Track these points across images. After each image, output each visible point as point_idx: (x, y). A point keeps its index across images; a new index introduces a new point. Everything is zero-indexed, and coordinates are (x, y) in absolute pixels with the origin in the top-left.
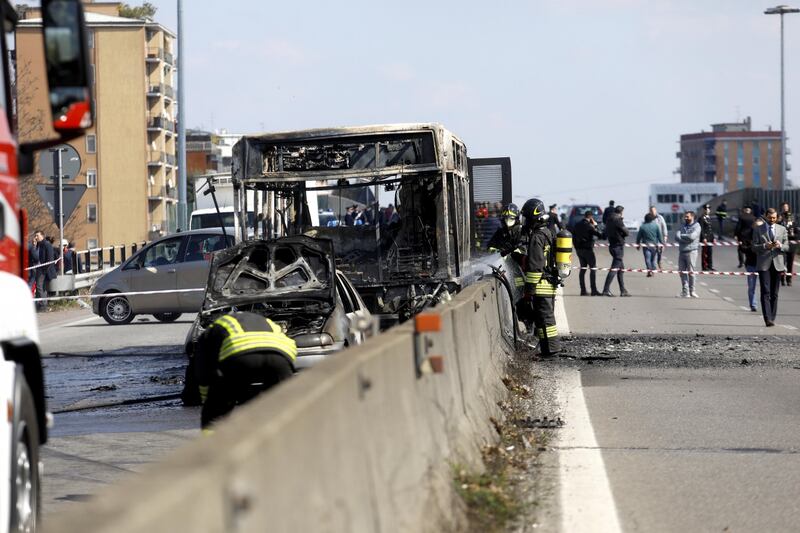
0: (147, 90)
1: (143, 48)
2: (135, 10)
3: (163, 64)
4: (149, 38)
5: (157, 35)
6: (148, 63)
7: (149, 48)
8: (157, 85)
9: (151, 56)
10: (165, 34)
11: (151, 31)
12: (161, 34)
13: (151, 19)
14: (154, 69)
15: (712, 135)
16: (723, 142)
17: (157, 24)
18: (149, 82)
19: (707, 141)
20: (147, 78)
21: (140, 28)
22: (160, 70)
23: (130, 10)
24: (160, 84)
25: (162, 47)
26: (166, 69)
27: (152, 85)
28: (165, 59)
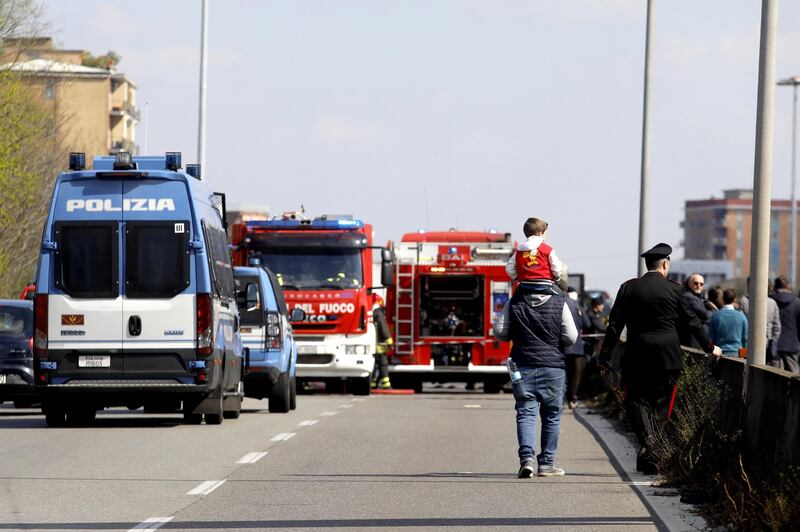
0: (109, 146)
1: (107, 100)
2: (99, 59)
3: (126, 117)
4: (113, 89)
5: (121, 86)
6: (111, 116)
7: (113, 100)
8: (120, 140)
9: (115, 109)
10: (130, 85)
11: (115, 83)
12: (125, 85)
13: (115, 70)
14: (117, 123)
15: (723, 202)
16: (736, 211)
17: (123, 75)
18: (112, 137)
19: (717, 210)
20: (109, 133)
21: (105, 79)
22: (123, 124)
23: (93, 59)
24: (124, 140)
25: (126, 99)
26: (129, 123)
27: (115, 140)
28: (129, 112)
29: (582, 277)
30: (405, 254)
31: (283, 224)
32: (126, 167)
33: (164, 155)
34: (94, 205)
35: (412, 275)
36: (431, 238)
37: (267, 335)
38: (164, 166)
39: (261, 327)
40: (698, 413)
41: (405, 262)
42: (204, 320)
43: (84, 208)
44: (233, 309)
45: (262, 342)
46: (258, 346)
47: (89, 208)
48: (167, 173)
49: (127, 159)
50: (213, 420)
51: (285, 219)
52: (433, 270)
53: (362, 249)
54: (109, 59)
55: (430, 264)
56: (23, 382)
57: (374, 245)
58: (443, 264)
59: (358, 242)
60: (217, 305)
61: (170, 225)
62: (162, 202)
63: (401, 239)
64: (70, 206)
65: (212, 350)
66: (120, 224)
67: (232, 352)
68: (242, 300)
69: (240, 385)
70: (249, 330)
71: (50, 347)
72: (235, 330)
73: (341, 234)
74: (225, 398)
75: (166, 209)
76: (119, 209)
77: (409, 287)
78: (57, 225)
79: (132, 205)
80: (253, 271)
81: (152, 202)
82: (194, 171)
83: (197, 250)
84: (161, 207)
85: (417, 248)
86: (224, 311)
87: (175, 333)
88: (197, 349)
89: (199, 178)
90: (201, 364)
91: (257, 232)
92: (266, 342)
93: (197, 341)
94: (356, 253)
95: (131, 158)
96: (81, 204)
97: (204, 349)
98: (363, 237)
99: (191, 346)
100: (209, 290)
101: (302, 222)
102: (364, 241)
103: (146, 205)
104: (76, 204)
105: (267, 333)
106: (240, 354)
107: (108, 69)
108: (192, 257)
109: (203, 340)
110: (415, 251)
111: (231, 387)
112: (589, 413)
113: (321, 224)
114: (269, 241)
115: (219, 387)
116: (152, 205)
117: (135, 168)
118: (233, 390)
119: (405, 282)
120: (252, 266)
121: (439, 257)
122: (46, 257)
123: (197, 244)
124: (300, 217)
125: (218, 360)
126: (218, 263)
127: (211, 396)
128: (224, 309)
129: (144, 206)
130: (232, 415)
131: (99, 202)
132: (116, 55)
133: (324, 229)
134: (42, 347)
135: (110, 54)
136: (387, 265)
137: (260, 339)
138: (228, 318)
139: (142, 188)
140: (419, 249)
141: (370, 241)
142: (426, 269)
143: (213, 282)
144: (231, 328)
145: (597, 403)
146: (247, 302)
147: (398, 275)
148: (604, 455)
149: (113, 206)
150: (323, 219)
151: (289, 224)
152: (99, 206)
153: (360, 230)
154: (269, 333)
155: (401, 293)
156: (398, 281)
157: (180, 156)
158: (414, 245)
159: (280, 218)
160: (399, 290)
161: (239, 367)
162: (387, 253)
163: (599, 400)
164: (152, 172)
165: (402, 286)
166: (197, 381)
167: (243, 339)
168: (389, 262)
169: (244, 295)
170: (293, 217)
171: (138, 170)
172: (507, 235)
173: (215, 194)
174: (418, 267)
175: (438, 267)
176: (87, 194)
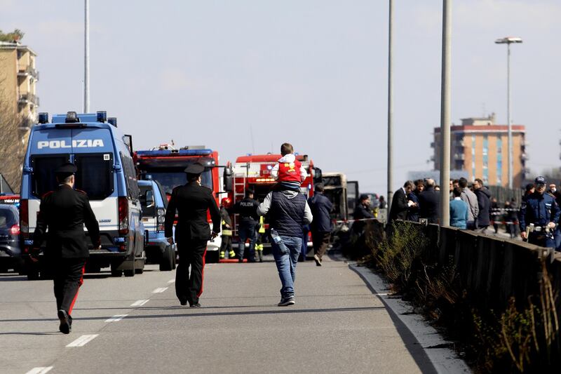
0: (18, 98)
1: (15, 66)
2: (8, 35)
3: (29, 77)
4: (19, 57)
5: (25, 55)
6: (18, 77)
7: (19, 65)
8: (26, 93)
9: (21, 71)
10: (31, 53)
11: (20, 52)
12: (28, 53)
13: (20, 43)
14: (23, 81)
15: (462, 128)
16: (471, 134)
17: (26, 46)
18: (19, 92)
19: (457, 134)
20: (17, 88)
21: (14, 49)
22: (27, 82)
23: (3, 35)
24: (28, 93)
25: (29, 64)
26: (31, 81)
27: (21, 94)
28: (31, 73)
29: (356, 183)
30: (239, 170)
31: (160, 153)
32: (74, 121)
33: (96, 113)
34: (55, 144)
35: (244, 184)
36: (256, 160)
37: (158, 223)
38: (96, 120)
39: (154, 217)
40: (412, 253)
41: (238, 176)
42: (123, 213)
43: (49, 147)
44: (139, 207)
45: (155, 227)
46: (153, 229)
47: (52, 146)
48: (98, 124)
49: (74, 116)
50: (129, 273)
51: (161, 149)
52: (258, 180)
53: (212, 168)
54: (16, 35)
55: (255, 176)
56: (7, 255)
57: (219, 165)
58: (264, 176)
59: (209, 163)
60: (130, 203)
61: (100, 156)
62: (95, 141)
63: (235, 160)
64: (40, 145)
65: (128, 231)
66: (71, 156)
67: (139, 232)
68: (143, 200)
69: (143, 253)
70: (146, 220)
71: (30, 232)
72: (140, 219)
73: (198, 159)
74: (136, 260)
75: (98, 146)
76: (70, 146)
77: (242, 192)
78: (32, 157)
79: (78, 143)
80: (148, 183)
81: (90, 142)
82: (113, 121)
83: (118, 170)
84: (95, 145)
85: (247, 166)
86: (134, 208)
87: (106, 221)
88: (119, 230)
89: (116, 126)
90: (122, 239)
91: (144, 158)
92: (157, 227)
93: (119, 225)
94: (209, 171)
95: (76, 115)
96: (47, 144)
97: (123, 230)
98: (212, 160)
99: (116, 228)
100: (125, 195)
101: (173, 151)
102: (213, 163)
103: (86, 143)
104: (43, 144)
105: (157, 221)
106: (143, 234)
107: (15, 42)
108: (115, 175)
109: (123, 225)
110: (246, 168)
111: (138, 254)
112: (358, 266)
113: (185, 152)
114: (151, 164)
115: (133, 253)
116: (90, 144)
117: (79, 121)
118: (139, 256)
119: (239, 189)
120: (147, 179)
121: (261, 172)
122: (26, 177)
123: (118, 167)
124: (171, 148)
125: (132, 237)
126: (130, 178)
127: (127, 259)
128: (134, 206)
129: (85, 144)
130: (140, 271)
131: (58, 143)
132: (20, 32)
133: (187, 155)
134: (25, 231)
135: (16, 31)
136: (228, 177)
137: (153, 225)
138: (136, 211)
139: (83, 133)
140: (248, 167)
141: (217, 162)
142: (253, 180)
143: (128, 189)
144: (138, 218)
145: (364, 261)
146: (146, 201)
147: (235, 184)
148: (364, 284)
149: (66, 145)
150: (186, 149)
151: (164, 153)
152: (57, 145)
153: (210, 155)
154: (159, 221)
155: (237, 196)
156: (235, 188)
157: (105, 114)
158: (245, 164)
159: (158, 149)
160: (235, 194)
161: (143, 242)
162: (228, 170)
163: (365, 259)
164: (89, 124)
165: (237, 191)
166: (120, 250)
167: (145, 225)
168: (229, 175)
169: (144, 197)
170: (166, 148)
171: (80, 123)
172: (306, 156)
173: (126, 135)
174: (247, 179)
175: (261, 178)
176: (50, 138)
